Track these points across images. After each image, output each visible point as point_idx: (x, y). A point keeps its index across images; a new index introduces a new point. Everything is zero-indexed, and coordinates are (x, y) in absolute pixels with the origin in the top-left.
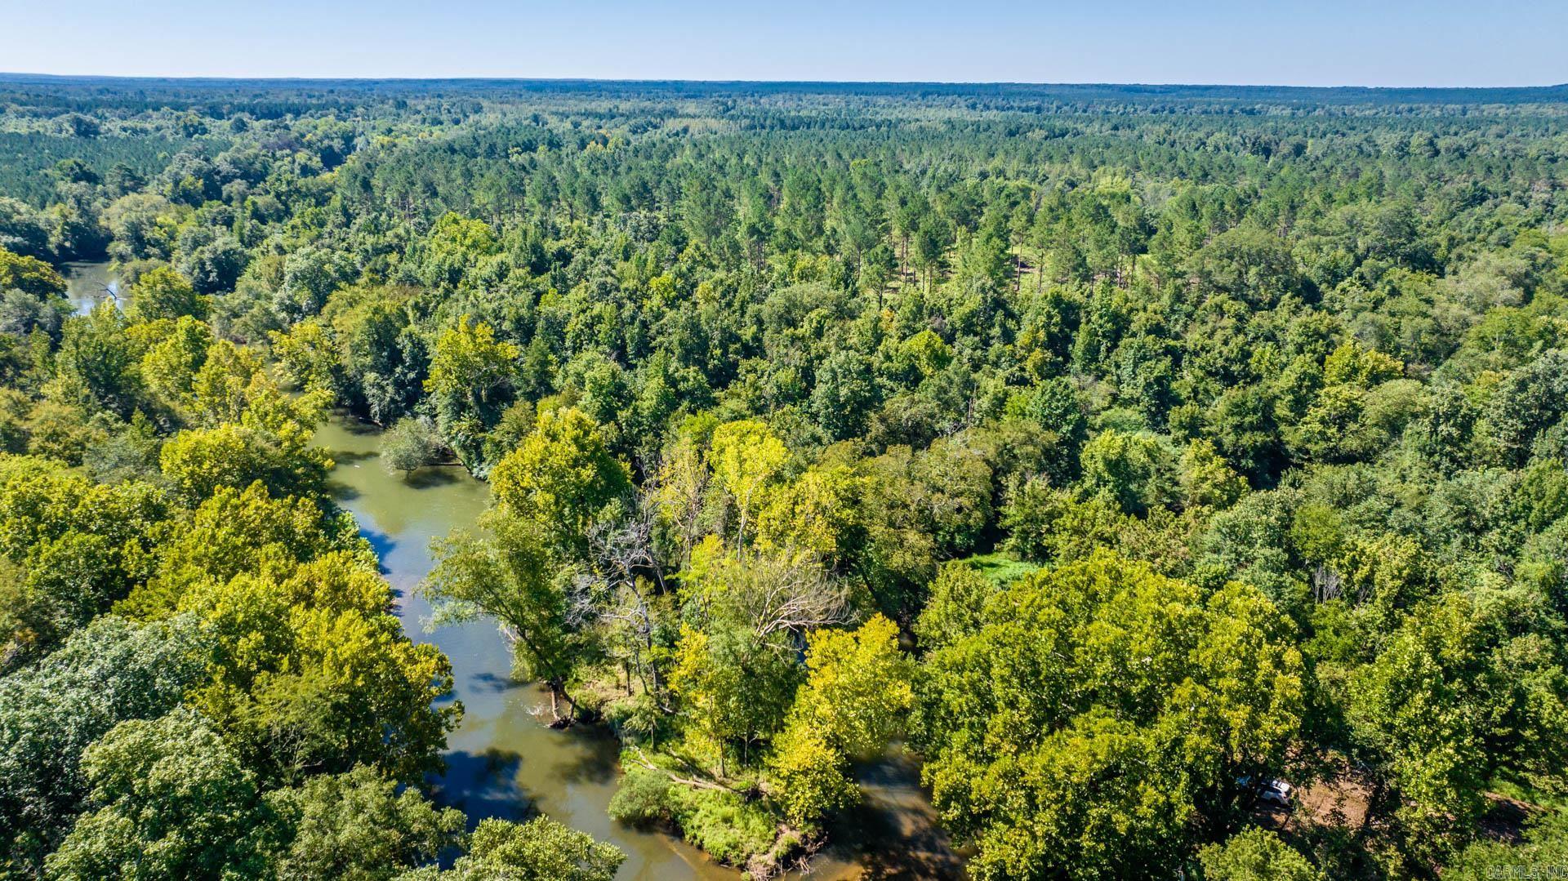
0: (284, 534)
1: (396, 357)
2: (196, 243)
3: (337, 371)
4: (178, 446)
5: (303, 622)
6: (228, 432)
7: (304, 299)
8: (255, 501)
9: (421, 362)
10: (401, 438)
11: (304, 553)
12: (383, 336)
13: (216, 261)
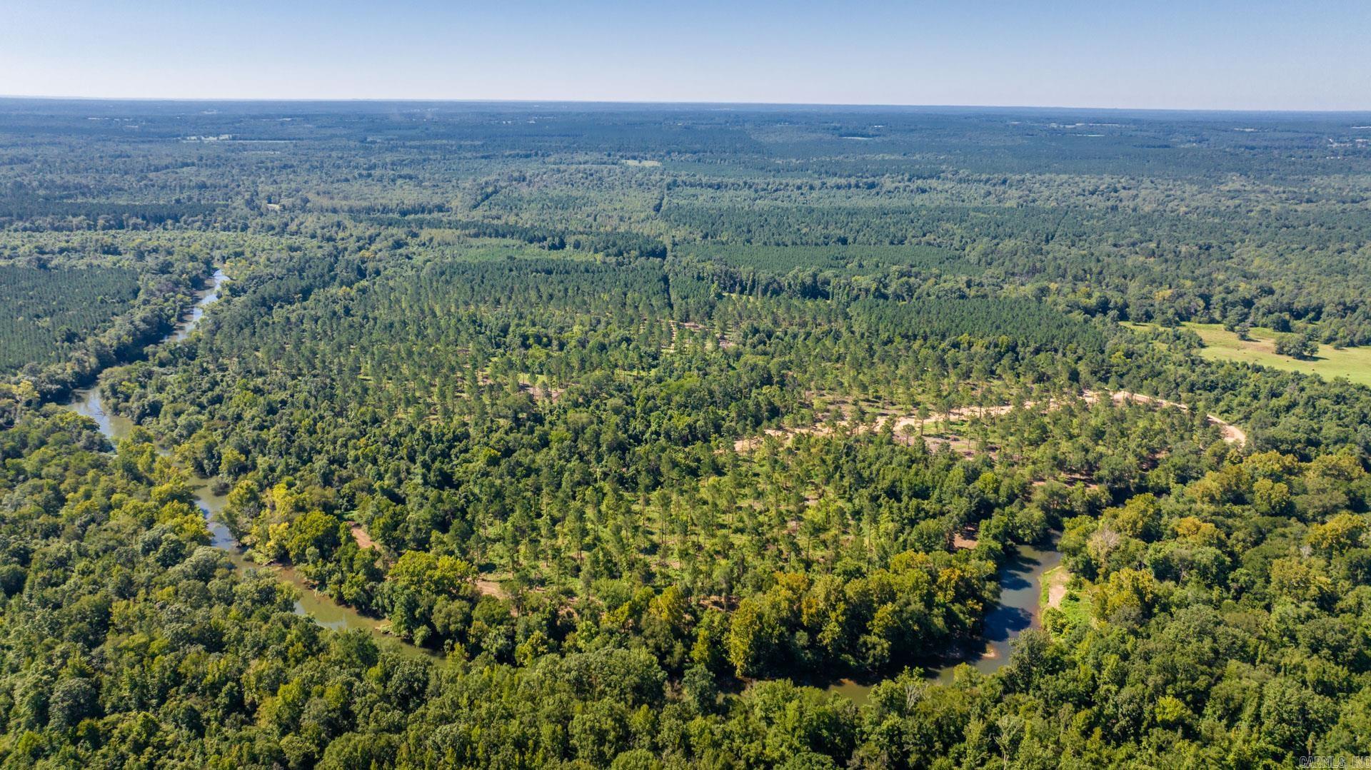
0: (182, 511)
1: (213, 456)
2: (140, 397)
3: (196, 459)
4: (156, 490)
5: (185, 526)
6: (166, 487)
7: (185, 433)
8: (176, 504)
9: (220, 458)
10: (213, 482)
11: (186, 514)
12: (210, 448)
13: (150, 405)
